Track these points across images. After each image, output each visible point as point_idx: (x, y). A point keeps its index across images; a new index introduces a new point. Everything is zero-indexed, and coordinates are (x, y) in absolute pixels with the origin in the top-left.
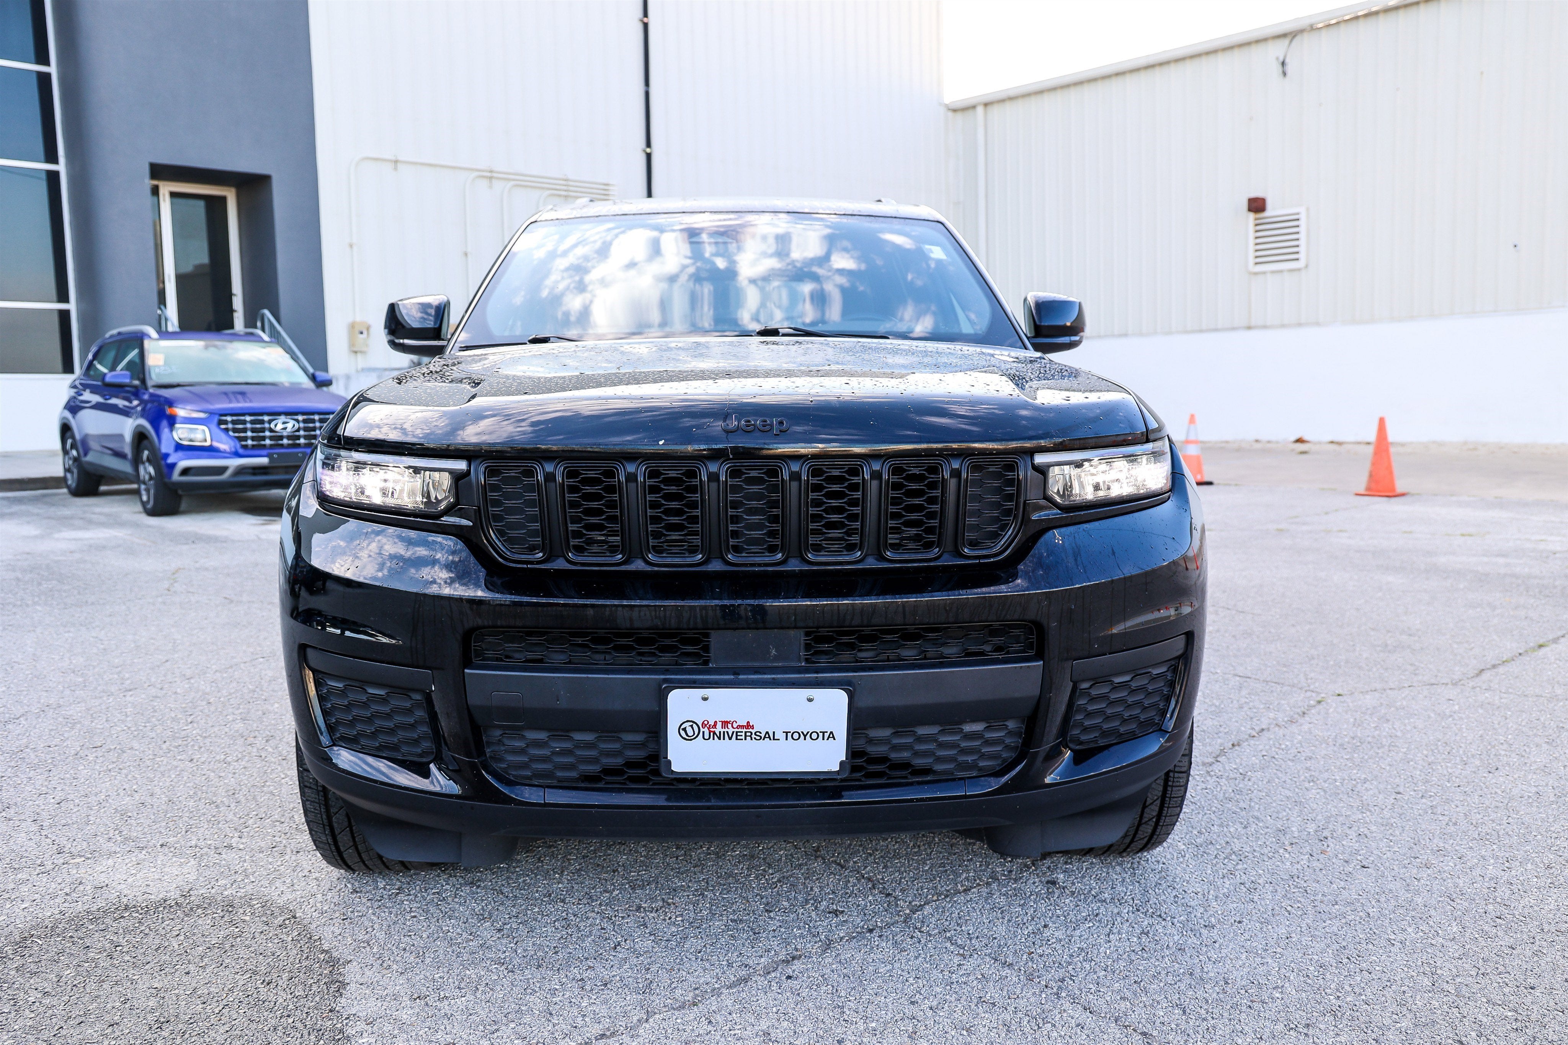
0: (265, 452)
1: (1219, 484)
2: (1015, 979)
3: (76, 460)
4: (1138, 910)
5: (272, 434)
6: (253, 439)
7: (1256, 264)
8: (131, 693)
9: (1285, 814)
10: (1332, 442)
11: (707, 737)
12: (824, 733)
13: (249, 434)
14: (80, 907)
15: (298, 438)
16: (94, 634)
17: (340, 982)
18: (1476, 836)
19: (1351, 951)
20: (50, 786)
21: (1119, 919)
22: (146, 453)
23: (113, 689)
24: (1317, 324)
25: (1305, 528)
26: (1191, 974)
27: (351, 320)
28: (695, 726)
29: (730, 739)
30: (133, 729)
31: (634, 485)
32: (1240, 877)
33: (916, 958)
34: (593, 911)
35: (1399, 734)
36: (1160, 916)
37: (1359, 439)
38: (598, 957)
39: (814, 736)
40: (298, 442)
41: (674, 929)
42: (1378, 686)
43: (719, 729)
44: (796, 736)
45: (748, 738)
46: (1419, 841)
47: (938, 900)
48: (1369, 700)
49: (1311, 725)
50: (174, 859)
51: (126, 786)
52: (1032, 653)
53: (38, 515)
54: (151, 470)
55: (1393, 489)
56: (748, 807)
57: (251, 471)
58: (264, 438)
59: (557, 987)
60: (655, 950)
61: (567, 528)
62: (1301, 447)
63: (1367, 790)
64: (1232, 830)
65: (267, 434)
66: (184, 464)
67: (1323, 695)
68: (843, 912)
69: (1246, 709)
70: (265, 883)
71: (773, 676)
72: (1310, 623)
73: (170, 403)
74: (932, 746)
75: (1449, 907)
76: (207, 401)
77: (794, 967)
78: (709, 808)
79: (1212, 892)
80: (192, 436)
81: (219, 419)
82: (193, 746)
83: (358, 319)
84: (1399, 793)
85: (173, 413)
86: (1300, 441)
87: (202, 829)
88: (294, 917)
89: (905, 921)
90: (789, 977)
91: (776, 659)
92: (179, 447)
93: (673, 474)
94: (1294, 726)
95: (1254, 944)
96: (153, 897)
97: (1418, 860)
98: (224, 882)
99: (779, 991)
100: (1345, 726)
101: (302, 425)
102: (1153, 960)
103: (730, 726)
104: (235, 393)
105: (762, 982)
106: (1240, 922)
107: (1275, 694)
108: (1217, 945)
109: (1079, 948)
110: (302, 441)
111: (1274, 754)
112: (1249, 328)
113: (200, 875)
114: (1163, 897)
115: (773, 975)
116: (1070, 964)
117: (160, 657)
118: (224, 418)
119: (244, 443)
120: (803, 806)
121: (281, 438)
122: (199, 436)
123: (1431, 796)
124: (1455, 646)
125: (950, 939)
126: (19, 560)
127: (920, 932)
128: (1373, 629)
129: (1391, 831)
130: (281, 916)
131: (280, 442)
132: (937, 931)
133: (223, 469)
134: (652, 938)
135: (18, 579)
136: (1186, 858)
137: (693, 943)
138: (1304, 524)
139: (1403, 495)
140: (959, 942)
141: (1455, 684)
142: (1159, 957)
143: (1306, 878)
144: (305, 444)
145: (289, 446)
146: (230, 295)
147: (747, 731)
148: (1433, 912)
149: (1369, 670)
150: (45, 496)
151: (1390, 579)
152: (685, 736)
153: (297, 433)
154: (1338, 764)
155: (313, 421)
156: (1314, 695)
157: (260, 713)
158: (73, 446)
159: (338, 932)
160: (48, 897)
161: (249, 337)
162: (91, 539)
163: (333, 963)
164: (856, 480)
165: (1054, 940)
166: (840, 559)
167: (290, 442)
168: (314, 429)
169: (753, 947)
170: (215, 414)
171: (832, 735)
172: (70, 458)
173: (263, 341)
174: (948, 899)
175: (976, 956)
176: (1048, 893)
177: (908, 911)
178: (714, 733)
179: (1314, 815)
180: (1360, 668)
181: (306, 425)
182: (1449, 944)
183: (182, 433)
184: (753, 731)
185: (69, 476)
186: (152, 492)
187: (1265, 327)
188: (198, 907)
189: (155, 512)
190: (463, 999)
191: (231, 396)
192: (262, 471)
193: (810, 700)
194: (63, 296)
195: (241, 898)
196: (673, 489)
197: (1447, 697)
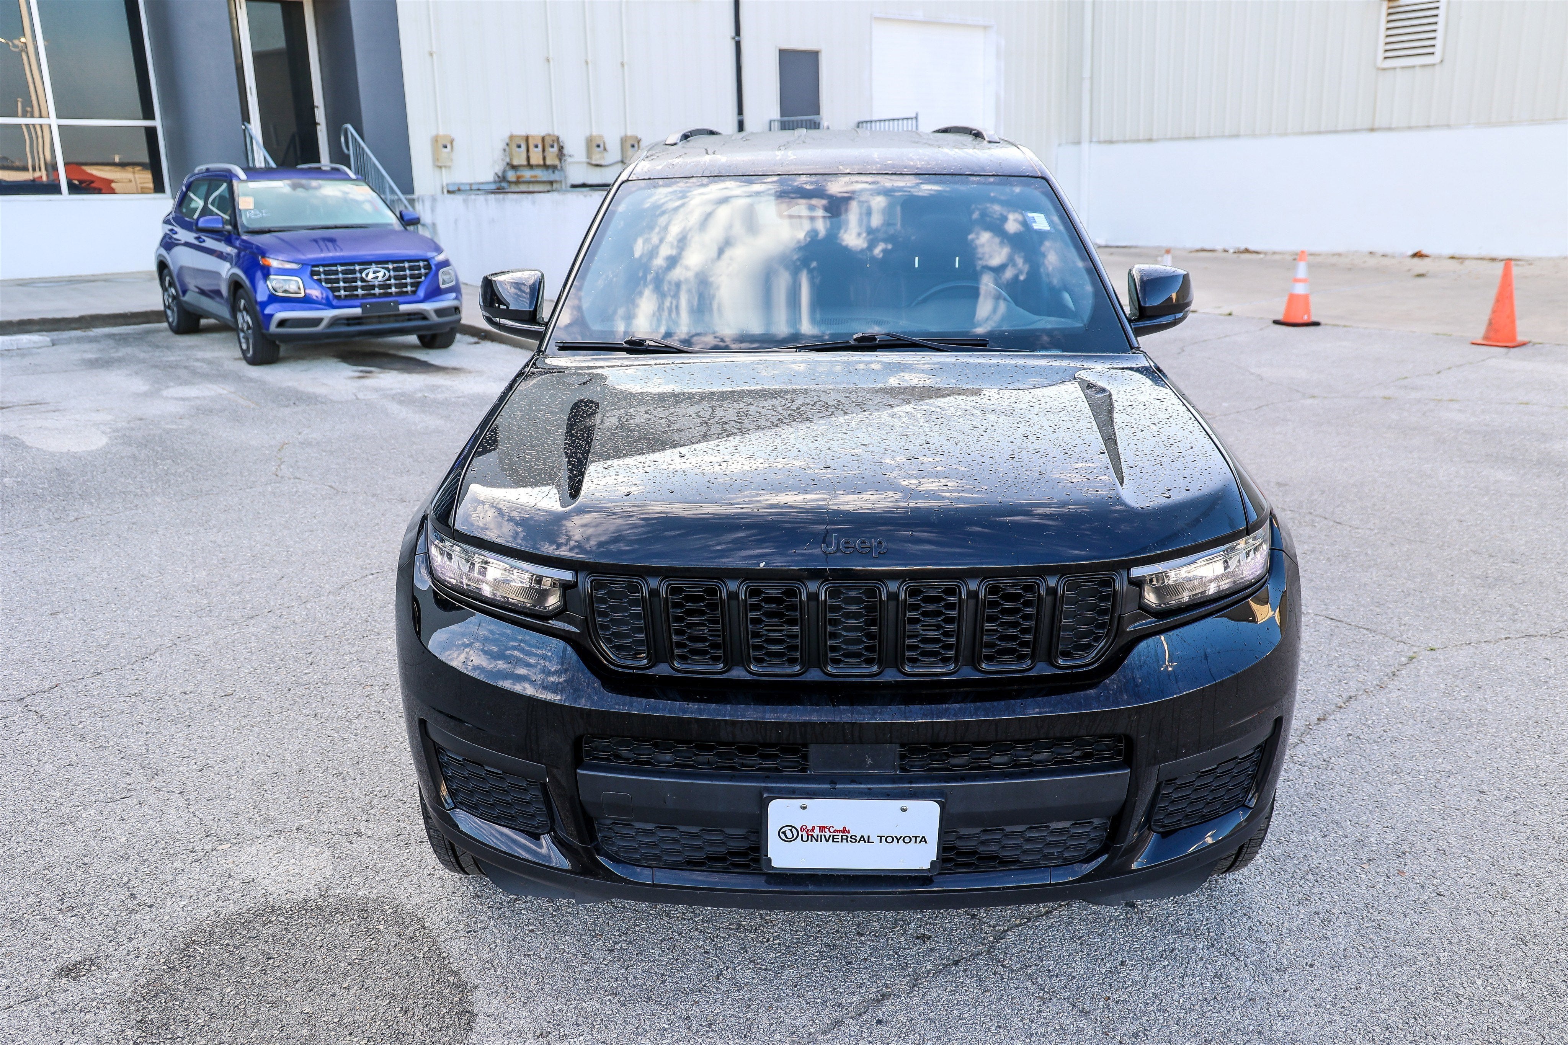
0: (358, 302)
1: (1326, 324)
2: (1091, 1032)
3: (174, 298)
4: (1213, 946)
5: (364, 284)
6: (345, 289)
7: (1385, 58)
8: (253, 621)
9: (1365, 818)
10: (1453, 258)
11: (805, 838)
12: (916, 837)
13: (342, 284)
14: (232, 908)
15: (390, 286)
16: (212, 538)
17: (469, 1012)
18: (1556, 856)
19: (1418, 1009)
20: (191, 747)
21: (1194, 956)
22: (243, 302)
23: (236, 615)
24: (1448, 126)
25: (1414, 395)
26: (1260, 1033)
27: (434, 133)
28: (794, 830)
29: (827, 841)
30: (259, 671)
31: (735, 602)
32: (1316, 904)
33: (999, 1000)
34: (697, 929)
35: (1489, 707)
36: (1233, 954)
37: (1484, 253)
38: (703, 990)
39: (907, 840)
40: (389, 291)
41: (772, 955)
42: (1474, 636)
43: (817, 832)
44: (889, 840)
45: (844, 841)
46: (1498, 861)
47: (1020, 925)
48: (1462, 657)
49: (1400, 693)
50: (311, 848)
51: (259, 749)
52: (1120, 759)
53: (144, 361)
54: (248, 319)
55: (1514, 339)
56: (843, 893)
57: (346, 322)
58: (356, 288)
59: (666, 1026)
60: (755, 981)
61: (671, 639)
62: (1420, 265)
63: (1450, 787)
64: (1311, 839)
65: (359, 283)
66: (281, 315)
67: (1415, 649)
68: (930, 936)
69: (1335, 667)
70: (394, 881)
71: (869, 786)
72: (1410, 542)
73: (264, 254)
74: (1020, 841)
75: (1521, 953)
76: (298, 251)
77: (884, 1009)
78: (806, 893)
79: (1286, 924)
80: (287, 287)
81: (311, 270)
82: (316, 695)
83: (441, 133)
84: (1482, 792)
85: (266, 263)
86: (1418, 255)
87: (332, 809)
88: (423, 927)
89: (989, 952)
90: (879, 1022)
91: (872, 767)
92: (273, 298)
93: (773, 593)
94: (1383, 692)
95: (1324, 995)
96: (295, 896)
97: (1494, 887)
98: (356, 879)
99: (870, 1039)
100: (1435, 695)
101: (392, 273)
102: (1224, 1013)
103: (827, 830)
104: (325, 240)
105: (853, 1026)
106: (1311, 966)
107: (1366, 646)
108: (1287, 995)
109: (1154, 994)
110: (393, 290)
111: (1359, 733)
112: (1372, 130)
113: (335, 869)
114: (1238, 929)
115: (864, 1017)
116: (1144, 1014)
117: (276, 571)
118: (317, 269)
119: (337, 294)
120: (895, 893)
121: (373, 287)
122: (293, 287)
123: (1515, 797)
124: (1559, 579)
125: (1030, 977)
126: (133, 429)
127: (1003, 966)
128: (1474, 552)
129: (1470, 846)
130: (412, 925)
131: (373, 292)
132: (1019, 966)
133: (318, 321)
134: (752, 966)
135: (134, 457)
136: (1263, 877)
137: (791, 974)
138: (1415, 388)
139: (1523, 344)
140: (1040, 981)
141: (1553, 635)
142: (1230, 1009)
143: (1380, 908)
144: (396, 293)
145: (381, 295)
146: (312, 108)
147: (843, 835)
148: (1503, 960)
149: (1466, 613)
150: (148, 332)
151: (1500, 475)
152: (783, 837)
153: (388, 282)
154: (1424, 748)
155: (403, 269)
156: (1406, 647)
157: (375, 652)
158: (171, 284)
159: (464, 947)
160: (202, 893)
161: (335, 174)
162: (198, 398)
163: (462, 987)
164: (953, 599)
165: (1129, 983)
166: (934, 670)
167: (382, 291)
168: (404, 277)
169: (846, 982)
170: (307, 265)
171: (924, 840)
172: (169, 295)
173: (350, 179)
174: (1030, 924)
175: (1055, 1000)
176: (1127, 919)
177: (991, 939)
178: (812, 836)
179: (1394, 821)
180: (1457, 610)
181: (397, 273)
182: (1516, 1003)
183: (276, 283)
184: (849, 835)
185: (169, 312)
186: (251, 341)
187: (1390, 129)
188: (337, 911)
189: (255, 361)
190: (581, 1038)
191: (321, 243)
192: (357, 321)
193: (904, 810)
194: (148, 114)
195: (374, 901)
196: (773, 607)
197: (1544, 655)
